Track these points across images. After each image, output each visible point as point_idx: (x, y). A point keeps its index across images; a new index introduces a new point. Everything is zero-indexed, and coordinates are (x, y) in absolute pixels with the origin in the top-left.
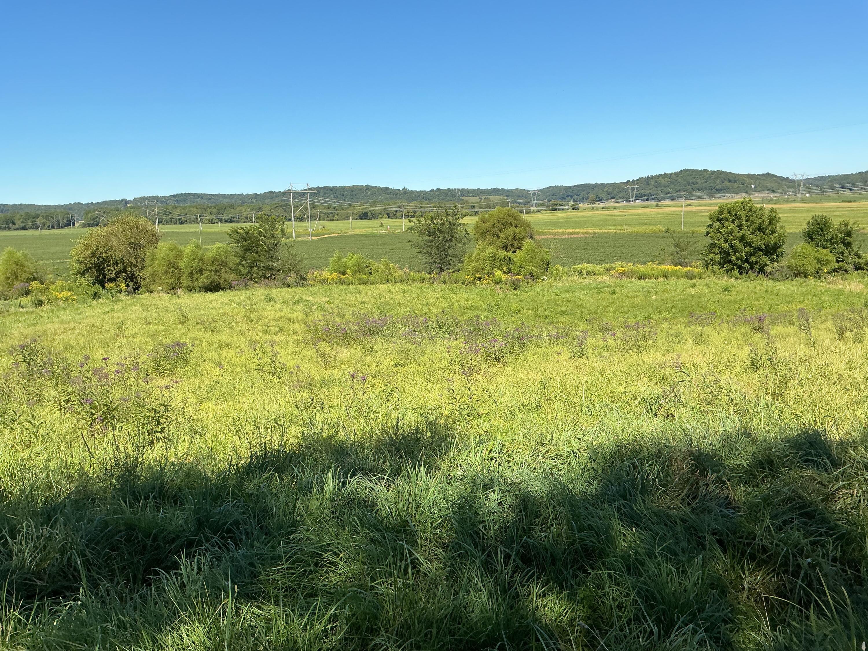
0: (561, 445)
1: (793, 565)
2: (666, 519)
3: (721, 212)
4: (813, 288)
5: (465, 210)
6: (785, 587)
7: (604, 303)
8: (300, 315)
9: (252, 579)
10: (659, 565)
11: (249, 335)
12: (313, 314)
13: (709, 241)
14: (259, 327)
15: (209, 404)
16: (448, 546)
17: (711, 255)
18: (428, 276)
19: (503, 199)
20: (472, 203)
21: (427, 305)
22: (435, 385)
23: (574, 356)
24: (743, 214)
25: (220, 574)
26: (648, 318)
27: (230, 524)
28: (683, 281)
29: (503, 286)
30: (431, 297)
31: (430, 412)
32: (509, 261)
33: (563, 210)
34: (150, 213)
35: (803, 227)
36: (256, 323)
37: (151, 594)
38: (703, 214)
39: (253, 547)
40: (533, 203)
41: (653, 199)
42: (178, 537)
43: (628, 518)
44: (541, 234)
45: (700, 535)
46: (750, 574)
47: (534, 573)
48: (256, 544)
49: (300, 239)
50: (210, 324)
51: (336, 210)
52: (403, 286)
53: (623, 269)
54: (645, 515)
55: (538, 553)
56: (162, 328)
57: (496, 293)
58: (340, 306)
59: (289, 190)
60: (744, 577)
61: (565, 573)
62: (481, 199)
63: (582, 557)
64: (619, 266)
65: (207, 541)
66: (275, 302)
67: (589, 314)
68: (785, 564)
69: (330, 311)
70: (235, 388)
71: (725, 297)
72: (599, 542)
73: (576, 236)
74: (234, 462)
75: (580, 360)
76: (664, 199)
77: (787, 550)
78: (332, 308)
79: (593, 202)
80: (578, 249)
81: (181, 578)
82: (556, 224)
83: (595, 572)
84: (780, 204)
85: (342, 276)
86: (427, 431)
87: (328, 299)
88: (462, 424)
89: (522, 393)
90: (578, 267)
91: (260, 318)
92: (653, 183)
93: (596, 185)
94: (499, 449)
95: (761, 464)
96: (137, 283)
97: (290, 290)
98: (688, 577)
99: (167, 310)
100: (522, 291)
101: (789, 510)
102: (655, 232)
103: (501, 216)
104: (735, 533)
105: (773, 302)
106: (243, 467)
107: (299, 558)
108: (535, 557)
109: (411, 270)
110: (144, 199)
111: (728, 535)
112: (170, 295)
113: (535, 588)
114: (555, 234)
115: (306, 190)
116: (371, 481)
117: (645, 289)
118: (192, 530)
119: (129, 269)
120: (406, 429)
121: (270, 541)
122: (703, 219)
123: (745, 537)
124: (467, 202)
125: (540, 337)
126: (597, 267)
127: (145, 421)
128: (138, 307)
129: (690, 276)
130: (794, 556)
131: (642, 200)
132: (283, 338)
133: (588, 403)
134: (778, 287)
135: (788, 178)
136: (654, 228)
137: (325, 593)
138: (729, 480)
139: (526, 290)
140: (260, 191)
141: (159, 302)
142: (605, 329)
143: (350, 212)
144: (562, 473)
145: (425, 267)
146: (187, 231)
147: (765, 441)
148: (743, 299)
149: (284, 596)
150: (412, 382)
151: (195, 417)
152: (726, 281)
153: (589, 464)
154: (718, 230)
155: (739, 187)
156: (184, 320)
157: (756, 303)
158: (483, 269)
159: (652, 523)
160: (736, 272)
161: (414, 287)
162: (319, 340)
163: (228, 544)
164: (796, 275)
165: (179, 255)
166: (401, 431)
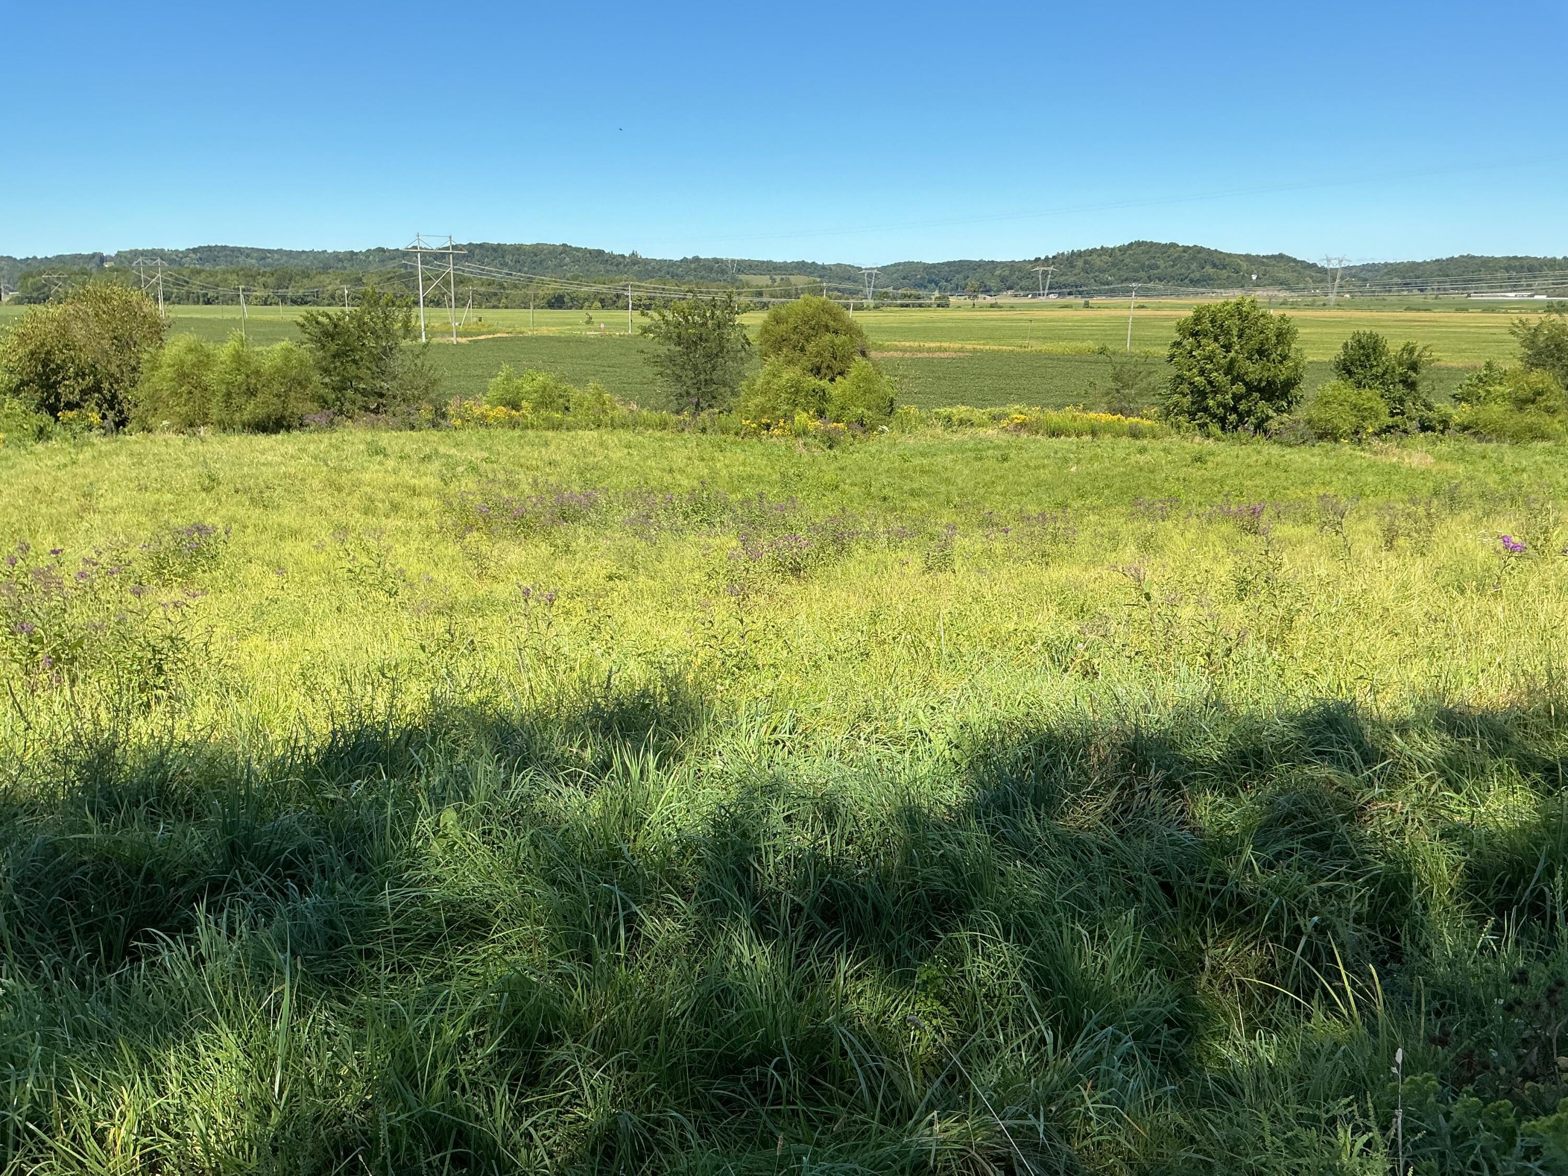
0: (900, 721)
1: (1288, 928)
2: (1075, 848)
3: (1197, 320)
4: (1348, 460)
5: (744, 300)
6: (1274, 965)
7: (988, 478)
8: (433, 482)
9: (330, 949)
10: (1059, 925)
11: (336, 516)
12: (459, 481)
13: (1173, 371)
14: (355, 501)
15: (256, 640)
16: (693, 891)
17: (1176, 397)
18: (674, 418)
19: (815, 282)
20: (757, 286)
21: (671, 471)
22: (680, 615)
23: (930, 568)
24: (1234, 324)
25: (269, 939)
26: (1064, 506)
27: (291, 853)
28: (1125, 441)
29: (810, 440)
30: (679, 458)
31: (670, 660)
32: (823, 396)
33: (920, 306)
34: (147, 281)
35: (1334, 352)
36: (349, 494)
37: (139, 977)
38: (1165, 324)
39: (333, 893)
40: (869, 291)
41: (1080, 293)
42: (193, 874)
43: (1010, 844)
44: (881, 348)
45: (1133, 874)
46: (1215, 942)
47: (842, 938)
48: (340, 887)
49: (435, 341)
50: (261, 492)
51: (504, 288)
52: (627, 436)
53: (1023, 417)
54: (1040, 840)
55: (851, 905)
56: (169, 497)
57: (797, 454)
58: (510, 467)
59: (415, 247)
60: (1204, 947)
61: (897, 937)
62: (774, 281)
63: (927, 910)
64: (1016, 412)
65: (247, 882)
66: (385, 455)
67: (959, 496)
68: (1275, 926)
69: (491, 476)
70: (306, 612)
71: (1196, 473)
72: (958, 885)
73: (942, 355)
74: (302, 743)
75: (941, 576)
76: (1099, 293)
77: (1280, 903)
78: (494, 471)
79: (974, 294)
80: (945, 378)
81: (198, 948)
82: (908, 332)
83: (950, 935)
84: (1299, 309)
85: (514, 412)
86: (661, 695)
87: (486, 455)
88: (727, 682)
89: (836, 630)
90: (944, 411)
91: (357, 485)
92: (1080, 263)
93: (980, 265)
94: (789, 725)
95: (1243, 757)
96: (121, 412)
97: (414, 434)
98: (1109, 947)
99: (179, 466)
100: (843, 451)
101: (1287, 836)
102: (1079, 352)
103: (809, 311)
104: (1192, 873)
105: (1278, 482)
106: (318, 751)
107: (418, 913)
108: (845, 911)
109: (643, 407)
110: (135, 254)
111: (1180, 876)
112: (186, 436)
113: (842, 962)
114: (904, 350)
115: (448, 248)
116: (556, 780)
117: (1059, 455)
118: (219, 862)
119: (106, 385)
120: (626, 690)
121: (366, 882)
122: (1165, 333)
123: (1209, 877)
124: (748, 285)
125: (872, 535)
126: (978, 412)
127: (135, 667)
128: (123, 458)
129: (1135, 434)
130: (1291, 912)
131: (1060, 294)
132: (399, 523)
133: (951, 648)
134: (1288, 457)
135: (1314, 265)
136: (1079, 344)
137: (465, 976)
138: (1186, 784)
139: (851, 448)
140: (360, 247)
141: (163, 449)
142: (988, 522)
143: (530, 292)
144: (900, 767)
145: (671, 401)
146: (219, 317)
147: (1251, 717)
148: (1227, 476)
149: (389, 980)
150: (639, 608)
151: (230, 662)
152: (1197, 443)
153: (947, 753)
154: (1191, 352)
155: (1229, 277)
156: (210, 484)
157: (1249, 483)
158: (774, 409)
159: (1051, 853)
160: (1215, 428)
161: (648, 438)
162: (470, 528)
163: (287, 887)
164: (1321, 437)
165: (205, 361)
166: (614, 692)
